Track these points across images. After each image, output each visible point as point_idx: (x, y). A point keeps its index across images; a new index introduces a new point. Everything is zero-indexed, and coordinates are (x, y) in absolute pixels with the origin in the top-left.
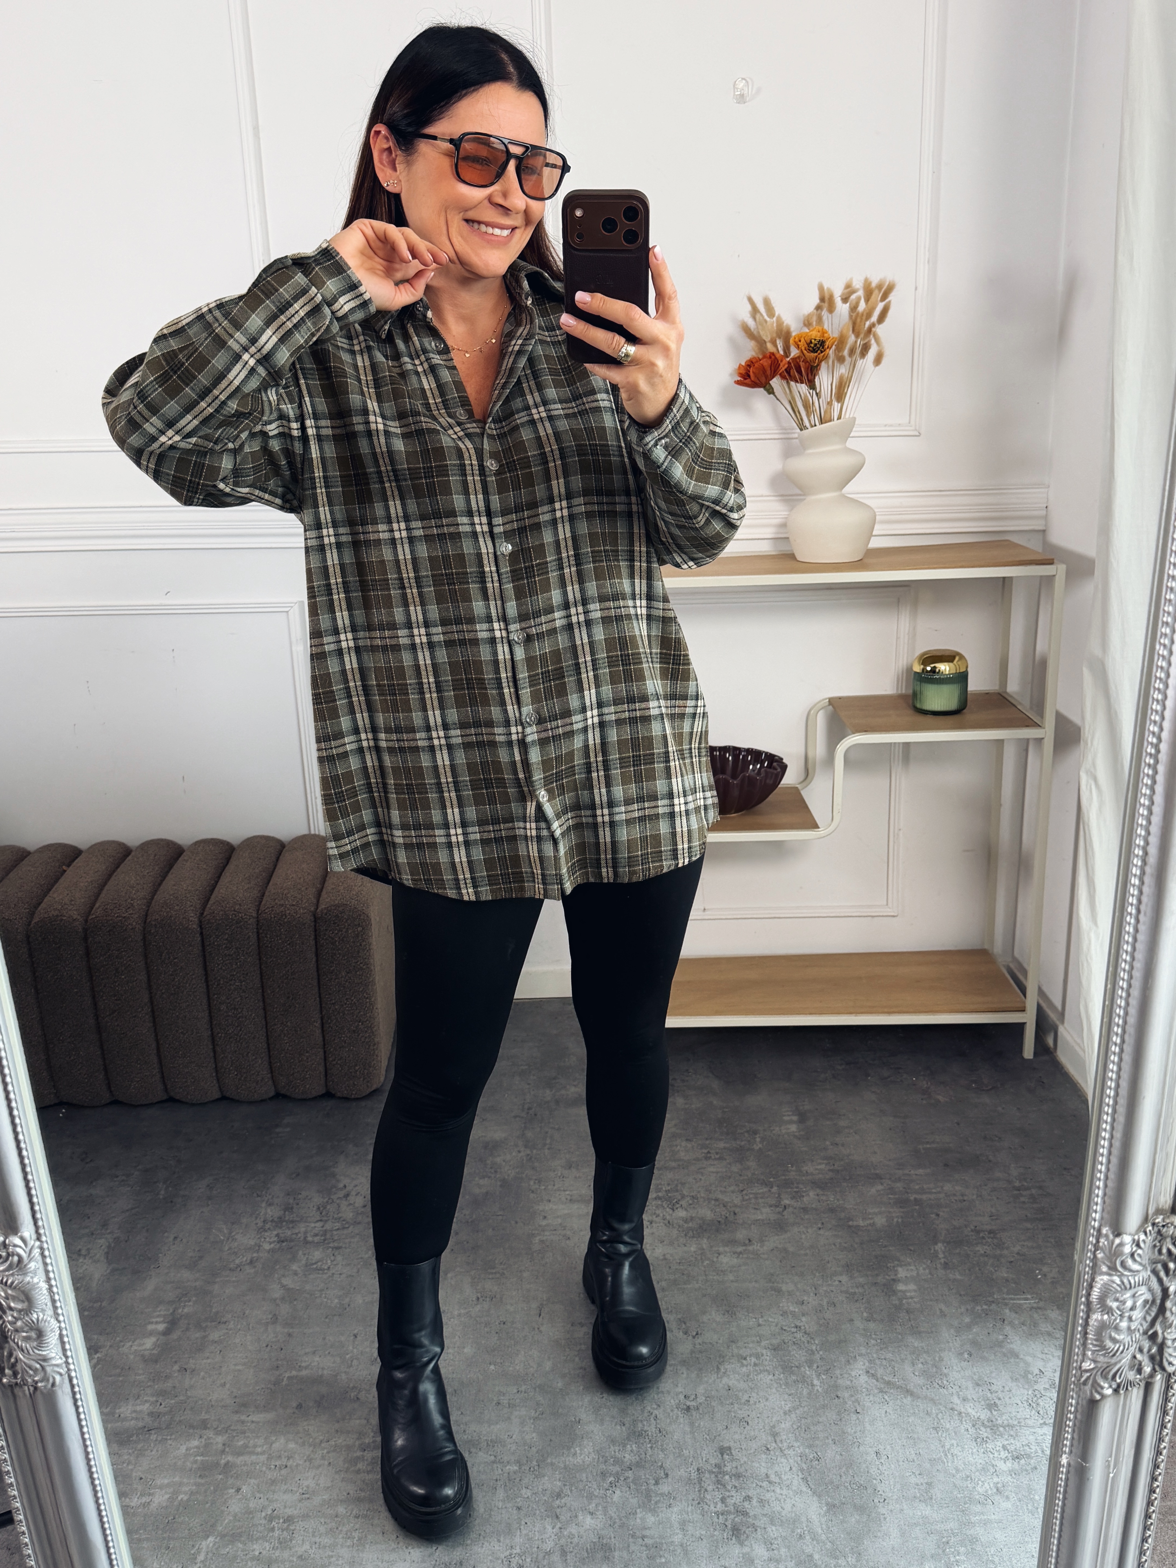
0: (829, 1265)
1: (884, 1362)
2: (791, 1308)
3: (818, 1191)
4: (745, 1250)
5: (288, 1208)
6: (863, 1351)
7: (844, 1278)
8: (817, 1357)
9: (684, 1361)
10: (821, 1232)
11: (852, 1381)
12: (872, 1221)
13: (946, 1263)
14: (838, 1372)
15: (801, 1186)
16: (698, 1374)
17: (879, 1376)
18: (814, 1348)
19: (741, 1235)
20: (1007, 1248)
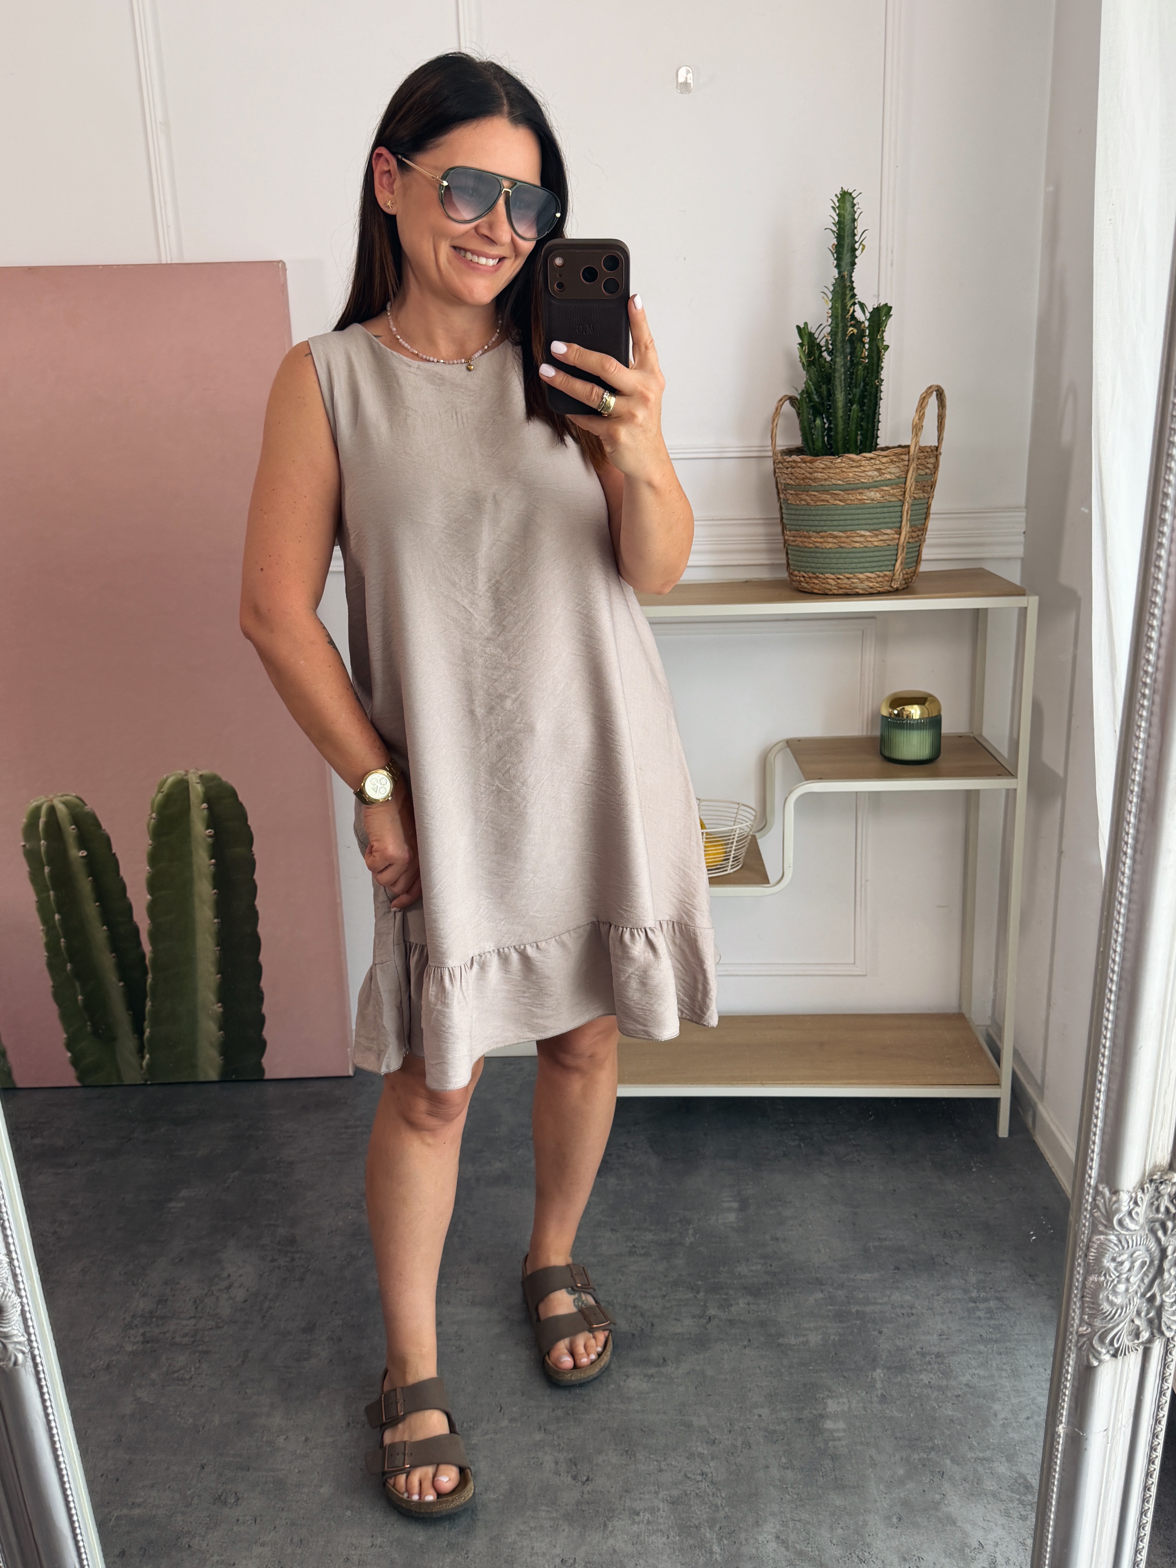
0: (750, 1394)
1: (798, 1524)
2: (700, 1449)
3: (750, 1299)
4: (656, 1373)
5: (162, 1301)
6: (775, 1508)
7: (765, 1412)
8: (721, 1514)
9: (568, 1514)
10: (747, 1351)
11: (757, 1549)
12: (805, 1340)
13: (884, 1396)
14: (743, 1536)
15: (731, 1292)
16: (580, 1532)
17: (790, 1541)
18: (720, 1502)
19: (656, 1352)
20: (955, 1379)
